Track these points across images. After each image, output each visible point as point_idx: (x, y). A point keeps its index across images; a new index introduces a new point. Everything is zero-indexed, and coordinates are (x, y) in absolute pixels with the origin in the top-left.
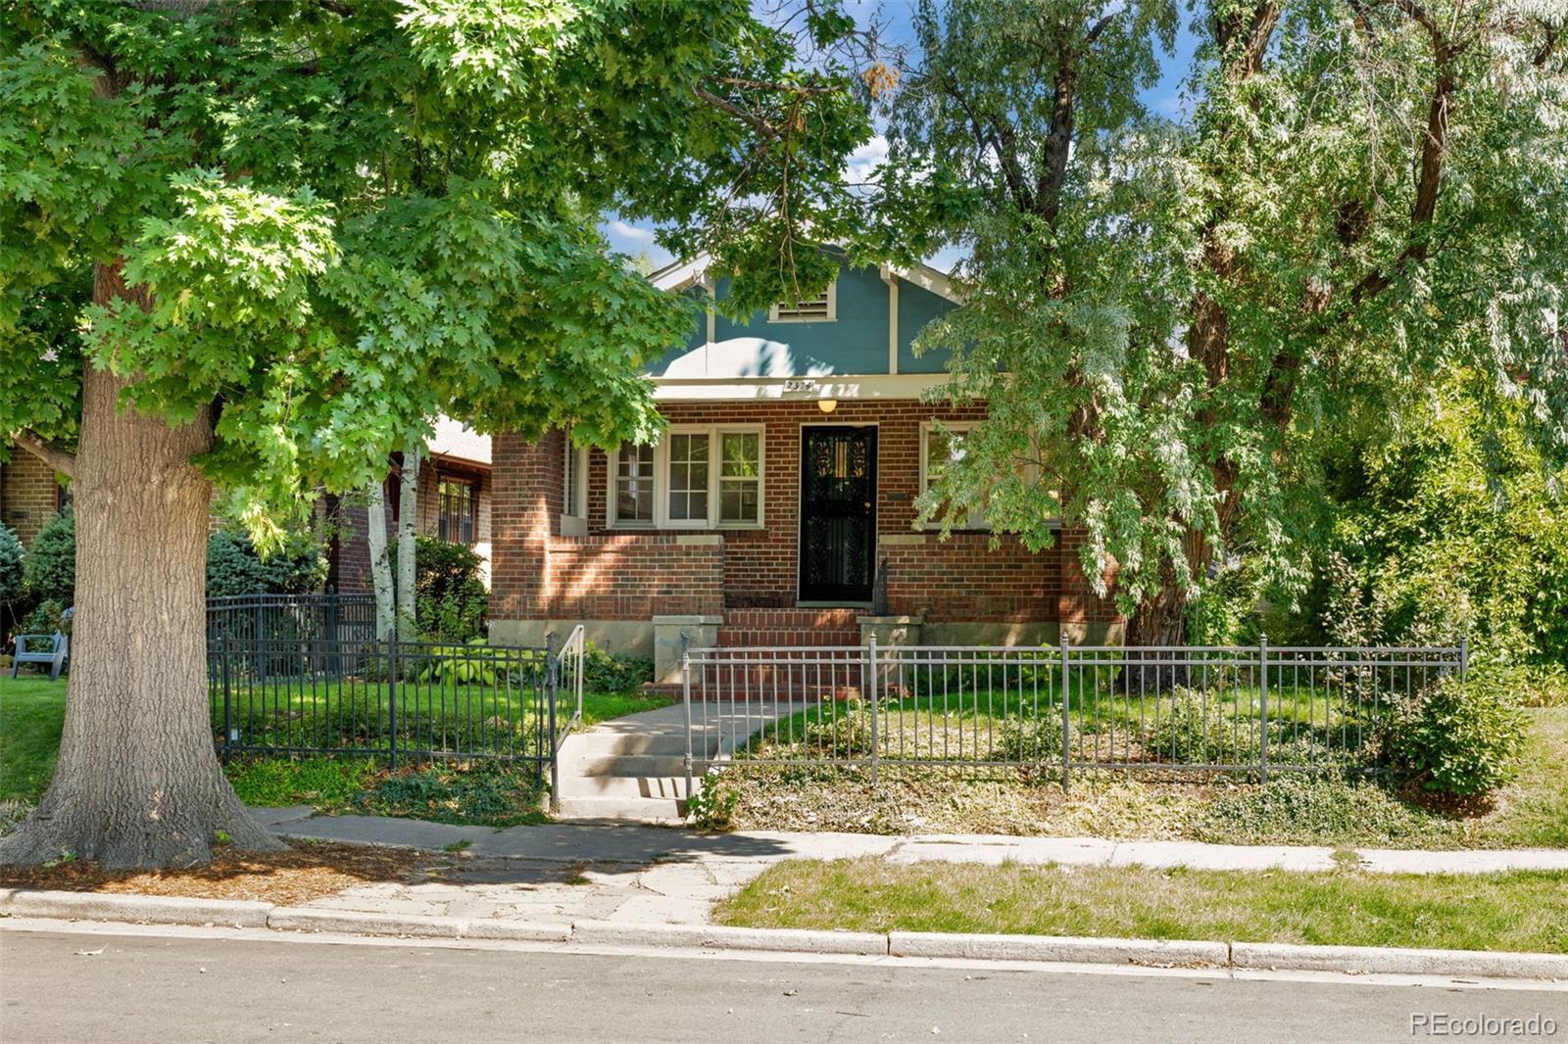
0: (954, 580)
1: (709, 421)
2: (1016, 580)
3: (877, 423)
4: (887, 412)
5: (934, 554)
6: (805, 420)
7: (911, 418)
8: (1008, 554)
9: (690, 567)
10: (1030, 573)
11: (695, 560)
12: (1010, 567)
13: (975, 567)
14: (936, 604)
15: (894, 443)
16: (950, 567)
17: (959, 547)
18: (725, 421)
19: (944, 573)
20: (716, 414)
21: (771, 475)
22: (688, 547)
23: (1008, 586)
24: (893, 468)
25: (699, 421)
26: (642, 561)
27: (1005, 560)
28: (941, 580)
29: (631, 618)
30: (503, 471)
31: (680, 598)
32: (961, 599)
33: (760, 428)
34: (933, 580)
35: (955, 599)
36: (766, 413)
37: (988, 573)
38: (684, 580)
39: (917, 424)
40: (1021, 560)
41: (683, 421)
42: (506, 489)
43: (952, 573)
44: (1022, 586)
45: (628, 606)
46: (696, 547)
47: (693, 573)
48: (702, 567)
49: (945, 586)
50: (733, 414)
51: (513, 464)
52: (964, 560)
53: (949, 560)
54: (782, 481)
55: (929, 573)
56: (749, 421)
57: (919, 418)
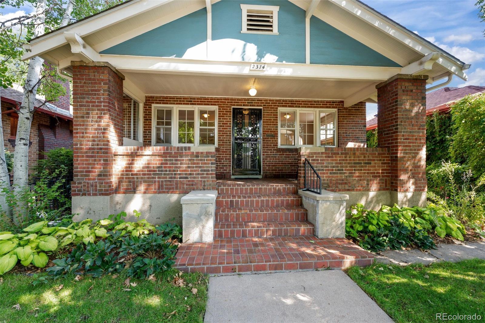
0: (339, 170)
1: (195, 104)
2: (369, 170)
3: (262, 108)
4: (266, 103)
5: (329, 157)
6: (234, 105)
7: (275, 106)
8: (365, 157)
9: (198, 164)
10: (375, 167)
11: (201, 160)
12: (365, 163)
13: (349, 163)
14: (331, 183)
15: (269, 115)
16: (337, 163)
17: (342, 154)
18: (202, 104)
19: (334, 167)
20: (198, 101)
21: (221, 126)
22: (197, 153)
23: (365, 173)
24: (268, 125)
25: (191, 104)
26: (170, 160)
27: (363, 160)
28: (332, 170)
29: (164, 192)
30: (81, 106)
31: (193, 181)
32: (343, 180)
33: (215, 108)
34: (328, 170)
35: (340, 180)
36: (218, 102)
37: (355, 167)
38: (195, 171)
39: (277, 108)
40: (370, 160)
41: (184, 104)
42: (83, 117)
43: (338, 167)
44: (371, 173)
45: (162, 186)
46: (202, 153)
47: (200, 167)
48: (205, 164)
49: (334, 173)
50: (205, 102)
51: (87, 102)
52: (343, 160)
53: (336, 160)
54: (225, 129)
55: (326, 167)
56: (212, 105)
57: (278, 106)
